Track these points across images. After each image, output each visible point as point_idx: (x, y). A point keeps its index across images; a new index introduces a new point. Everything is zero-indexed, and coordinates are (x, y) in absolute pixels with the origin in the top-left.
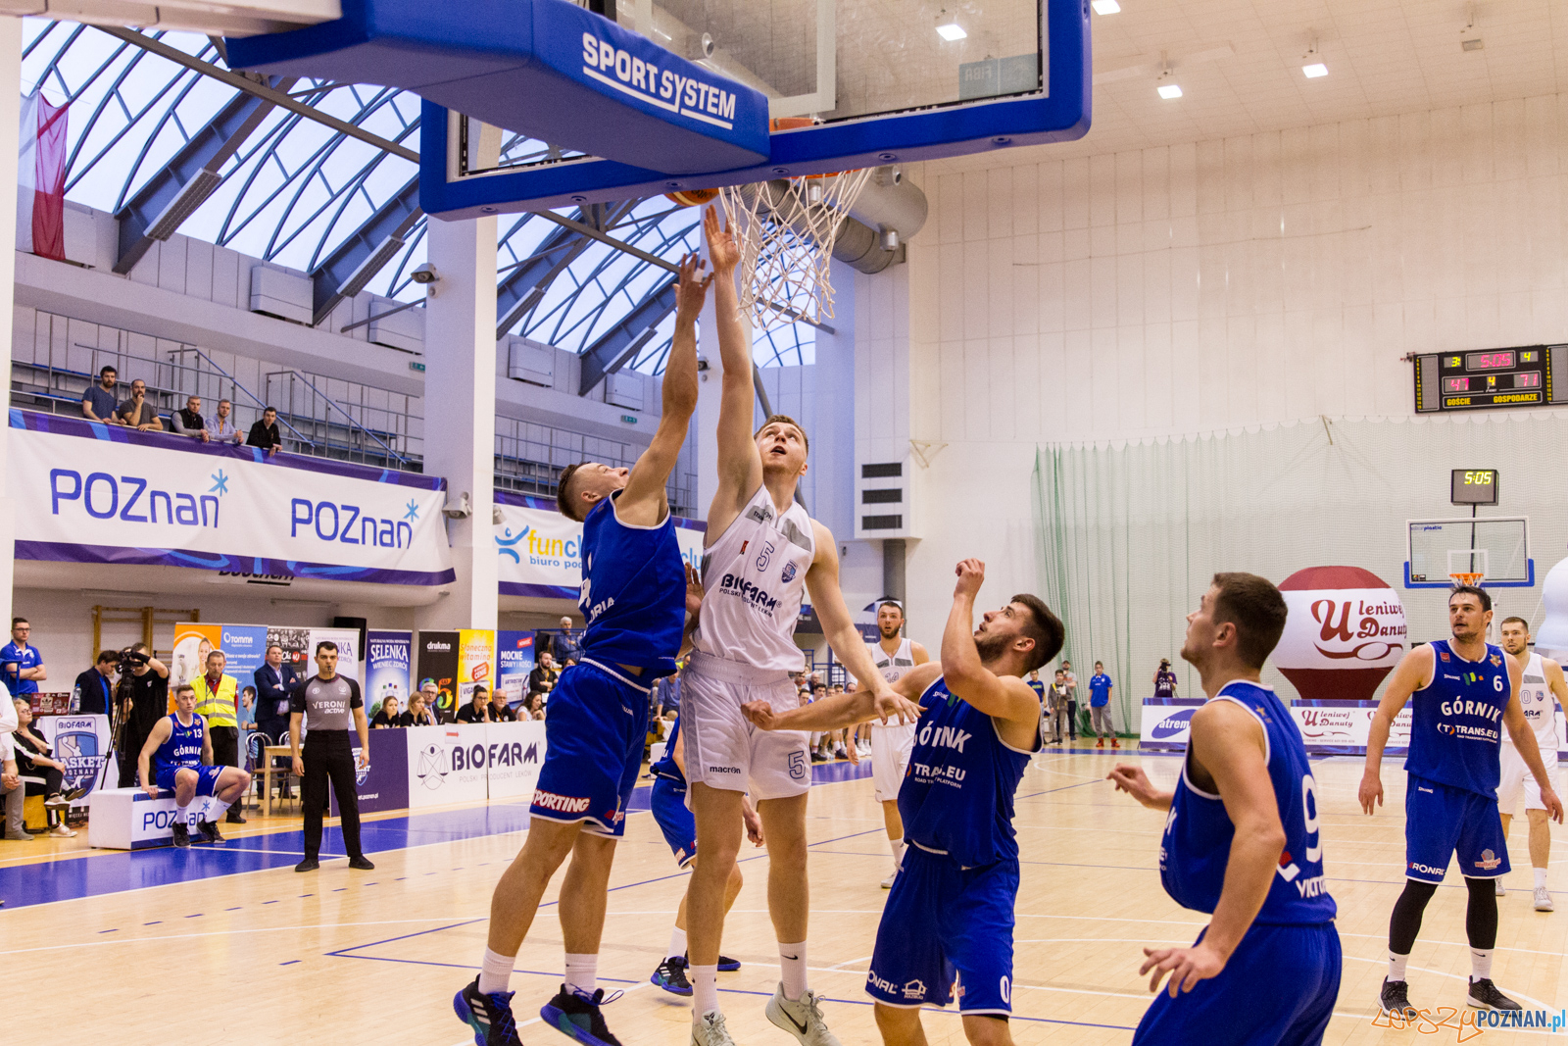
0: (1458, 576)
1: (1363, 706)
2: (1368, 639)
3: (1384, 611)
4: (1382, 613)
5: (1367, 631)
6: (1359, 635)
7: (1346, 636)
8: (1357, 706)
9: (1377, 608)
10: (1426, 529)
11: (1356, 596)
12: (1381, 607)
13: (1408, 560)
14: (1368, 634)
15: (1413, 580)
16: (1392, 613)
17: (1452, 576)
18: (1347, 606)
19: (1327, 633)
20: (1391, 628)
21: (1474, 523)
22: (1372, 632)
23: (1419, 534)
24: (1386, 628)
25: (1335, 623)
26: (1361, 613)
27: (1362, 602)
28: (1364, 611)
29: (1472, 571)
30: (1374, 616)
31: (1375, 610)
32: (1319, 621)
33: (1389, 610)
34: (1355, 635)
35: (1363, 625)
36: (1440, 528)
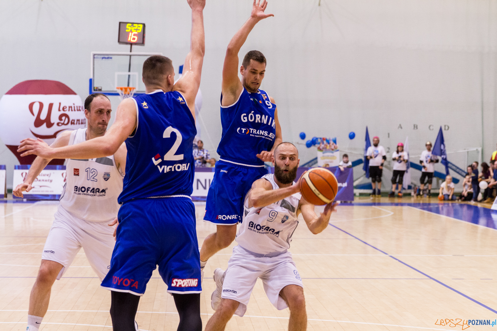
0: (121, 89)
1: (59, 169)
2: (63, 127)
3: (73, 109)
4: (72, 110)
5: (62, 122)
6: (58, 124)
7: (50, 125)
8: (55, 169)
9: (69, 107)
10: (103, 58)
11: (56, 99)
12: (71, 107)
13: (91, 77)
14: (63, 124)
15: (94, 90)
16: (78, 110)
17: (118, 88)
18: (51, 106)
19: (38, 123)
20: (77, 120)
21: (130, 56)
22: (66, 122)
23: (99, 61)
24: (74, 120)
25: (43, 117)
26: (59, 110)
27: (60, 104)
28: (61, 109)
29: (128, 85)
30: (67, 112)
31: (68, 108)
32: (33, 114)
33: (76, 109)
34: (55, 125)
35: (60, 118)
36: (111, 58)
